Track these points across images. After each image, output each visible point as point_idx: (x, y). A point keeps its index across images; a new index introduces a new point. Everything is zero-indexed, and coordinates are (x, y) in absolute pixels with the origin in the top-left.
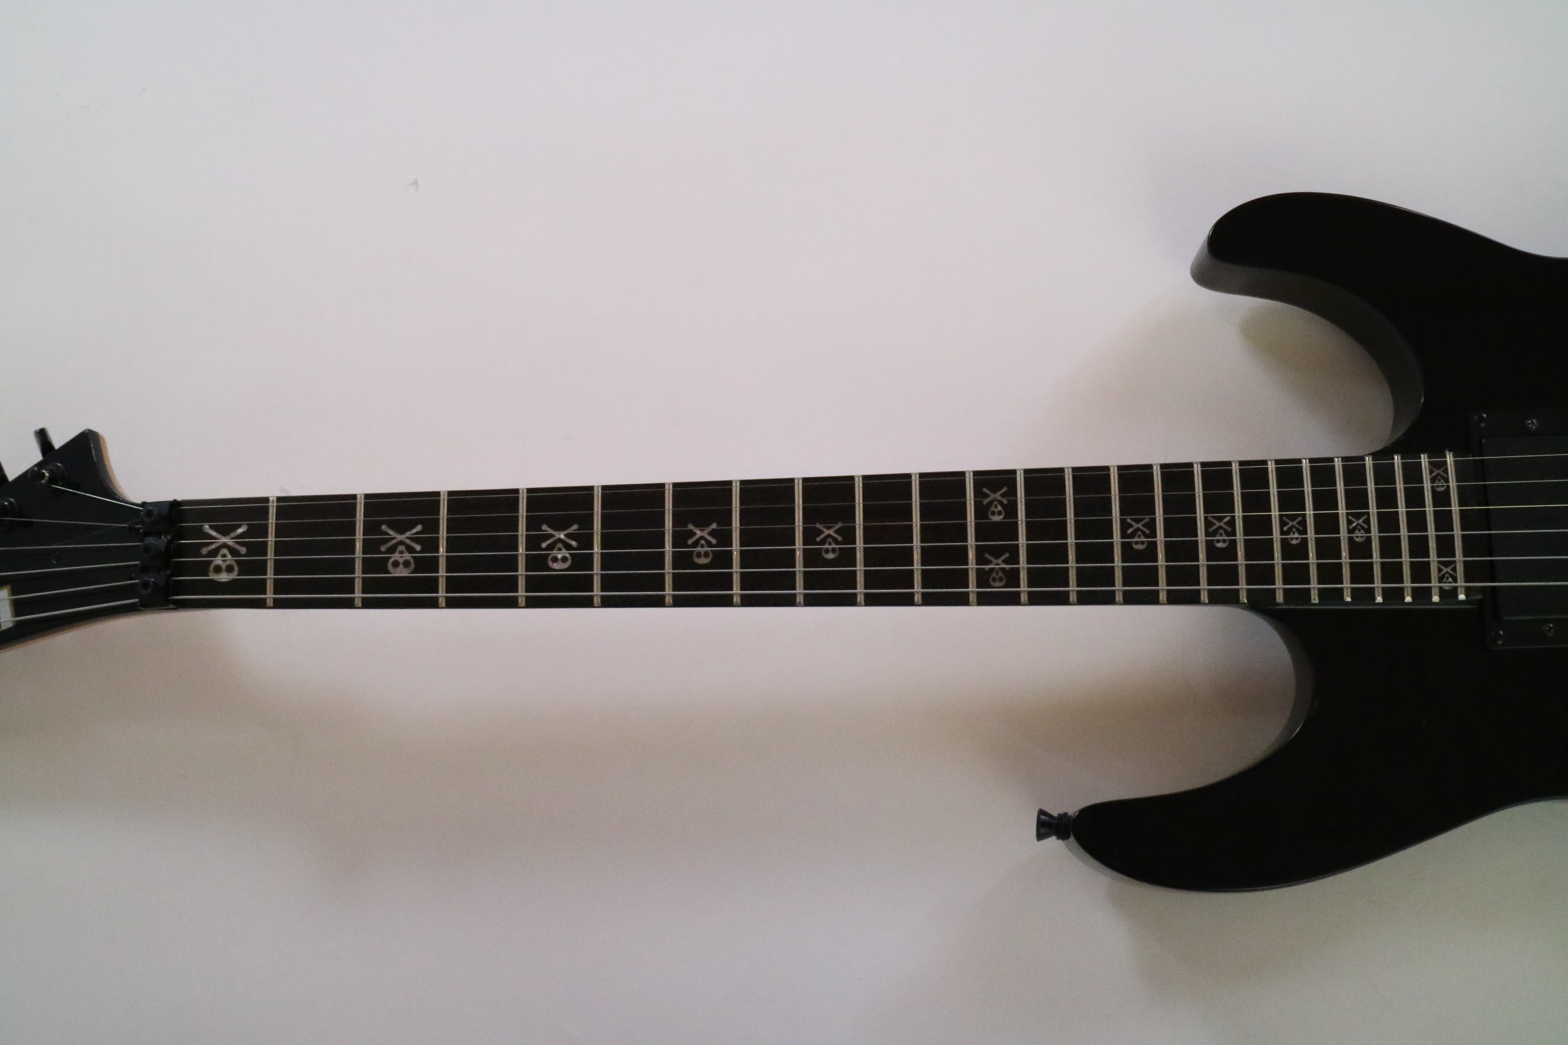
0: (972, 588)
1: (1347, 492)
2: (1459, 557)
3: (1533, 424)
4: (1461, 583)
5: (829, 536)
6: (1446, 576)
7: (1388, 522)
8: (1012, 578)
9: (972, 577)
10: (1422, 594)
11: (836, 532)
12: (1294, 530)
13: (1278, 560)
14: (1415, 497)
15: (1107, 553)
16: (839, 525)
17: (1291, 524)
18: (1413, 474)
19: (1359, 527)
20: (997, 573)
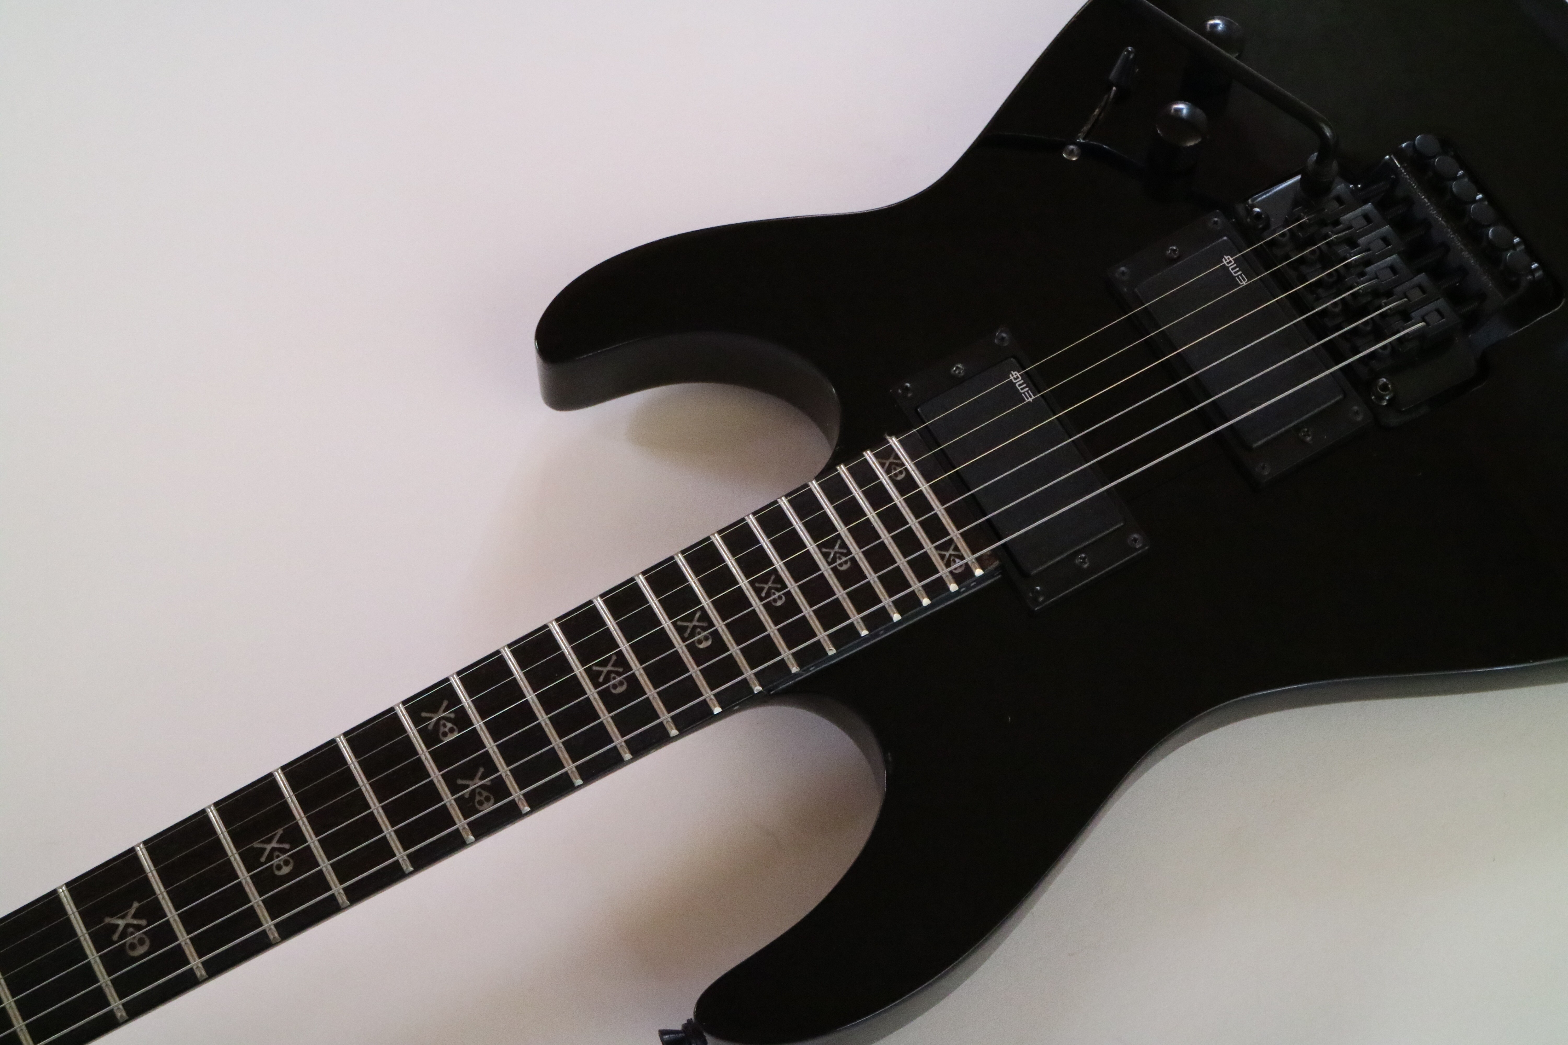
0: (461, 823)
1: (807, 525)
2: (954, 533)
3: (958, 369)
4: (970, 558)
5: (273, 849)
6: (951, 559)
7: (863, 534)
8: (499, 789)
9: (455, 812)
10: (936, 589)
11: (279, 842)
12: (773, 591)
13: (772, 630)
14: (878, 496)
15: (588, 712)
16: (280, 832)
17: (766, 587)
18: (864, 475)
19: (838, 555)
20: (480, 794)
